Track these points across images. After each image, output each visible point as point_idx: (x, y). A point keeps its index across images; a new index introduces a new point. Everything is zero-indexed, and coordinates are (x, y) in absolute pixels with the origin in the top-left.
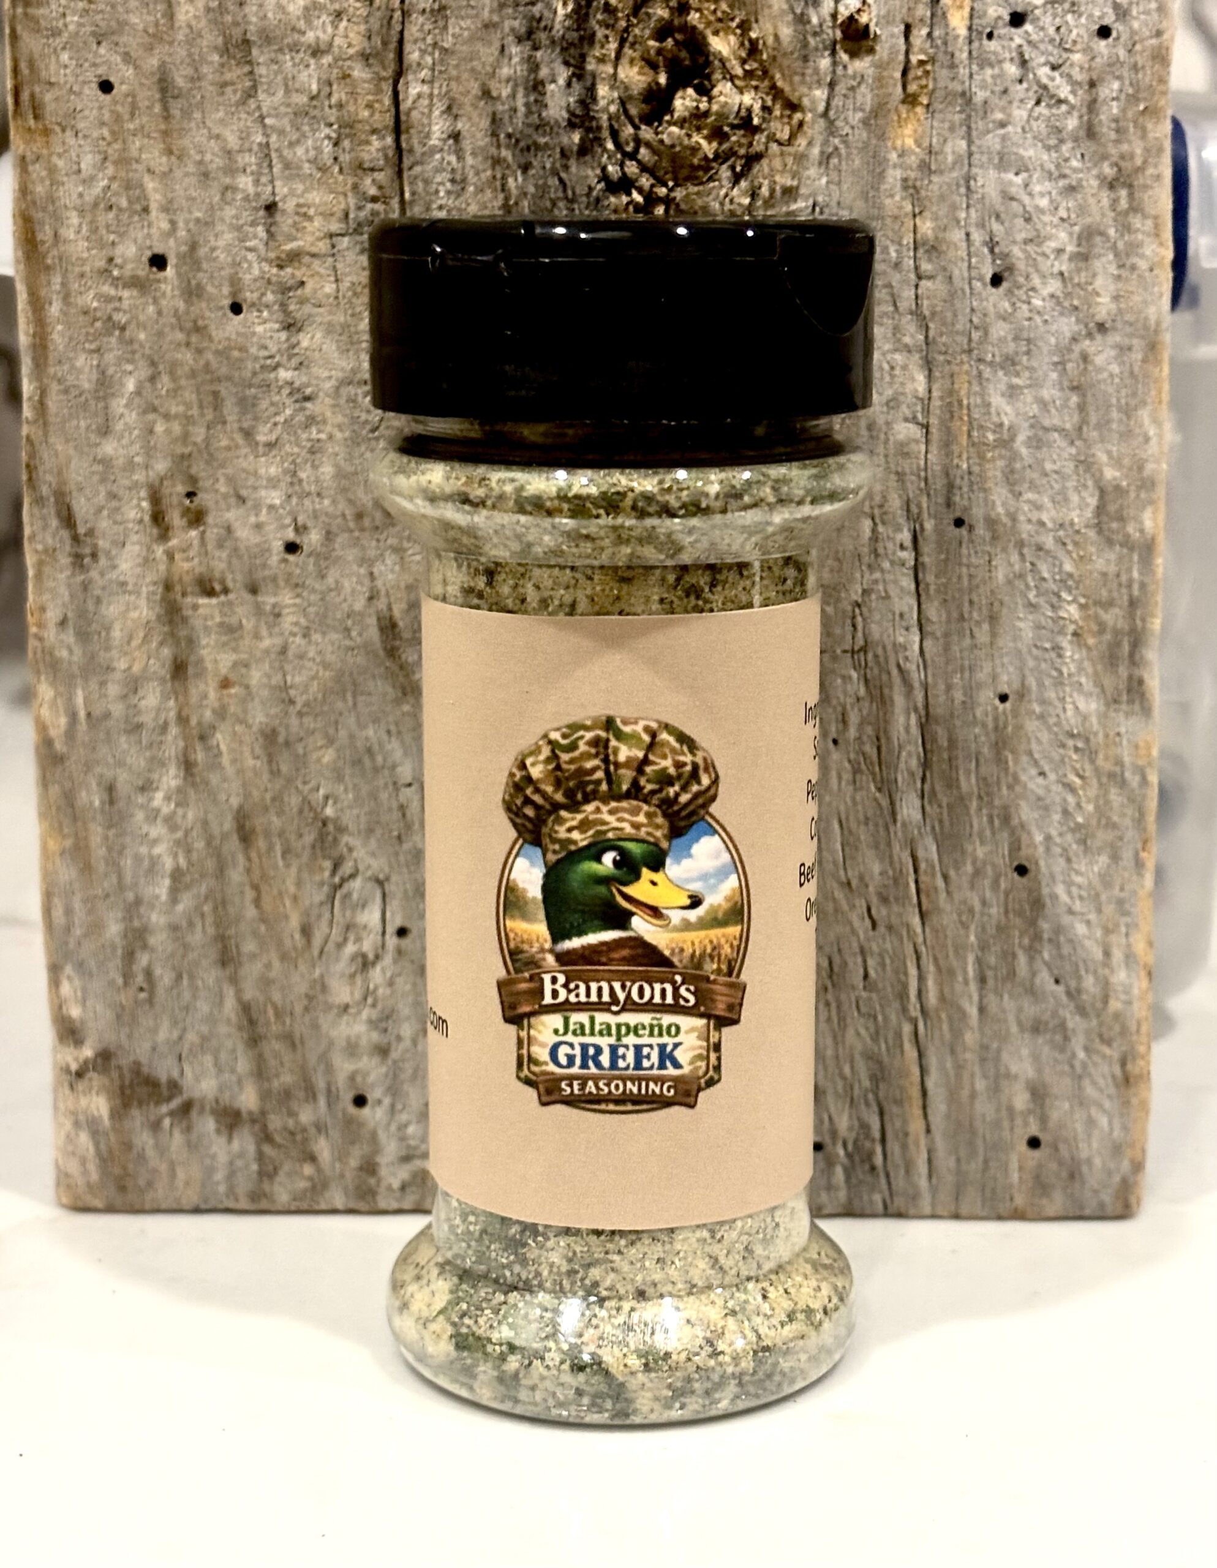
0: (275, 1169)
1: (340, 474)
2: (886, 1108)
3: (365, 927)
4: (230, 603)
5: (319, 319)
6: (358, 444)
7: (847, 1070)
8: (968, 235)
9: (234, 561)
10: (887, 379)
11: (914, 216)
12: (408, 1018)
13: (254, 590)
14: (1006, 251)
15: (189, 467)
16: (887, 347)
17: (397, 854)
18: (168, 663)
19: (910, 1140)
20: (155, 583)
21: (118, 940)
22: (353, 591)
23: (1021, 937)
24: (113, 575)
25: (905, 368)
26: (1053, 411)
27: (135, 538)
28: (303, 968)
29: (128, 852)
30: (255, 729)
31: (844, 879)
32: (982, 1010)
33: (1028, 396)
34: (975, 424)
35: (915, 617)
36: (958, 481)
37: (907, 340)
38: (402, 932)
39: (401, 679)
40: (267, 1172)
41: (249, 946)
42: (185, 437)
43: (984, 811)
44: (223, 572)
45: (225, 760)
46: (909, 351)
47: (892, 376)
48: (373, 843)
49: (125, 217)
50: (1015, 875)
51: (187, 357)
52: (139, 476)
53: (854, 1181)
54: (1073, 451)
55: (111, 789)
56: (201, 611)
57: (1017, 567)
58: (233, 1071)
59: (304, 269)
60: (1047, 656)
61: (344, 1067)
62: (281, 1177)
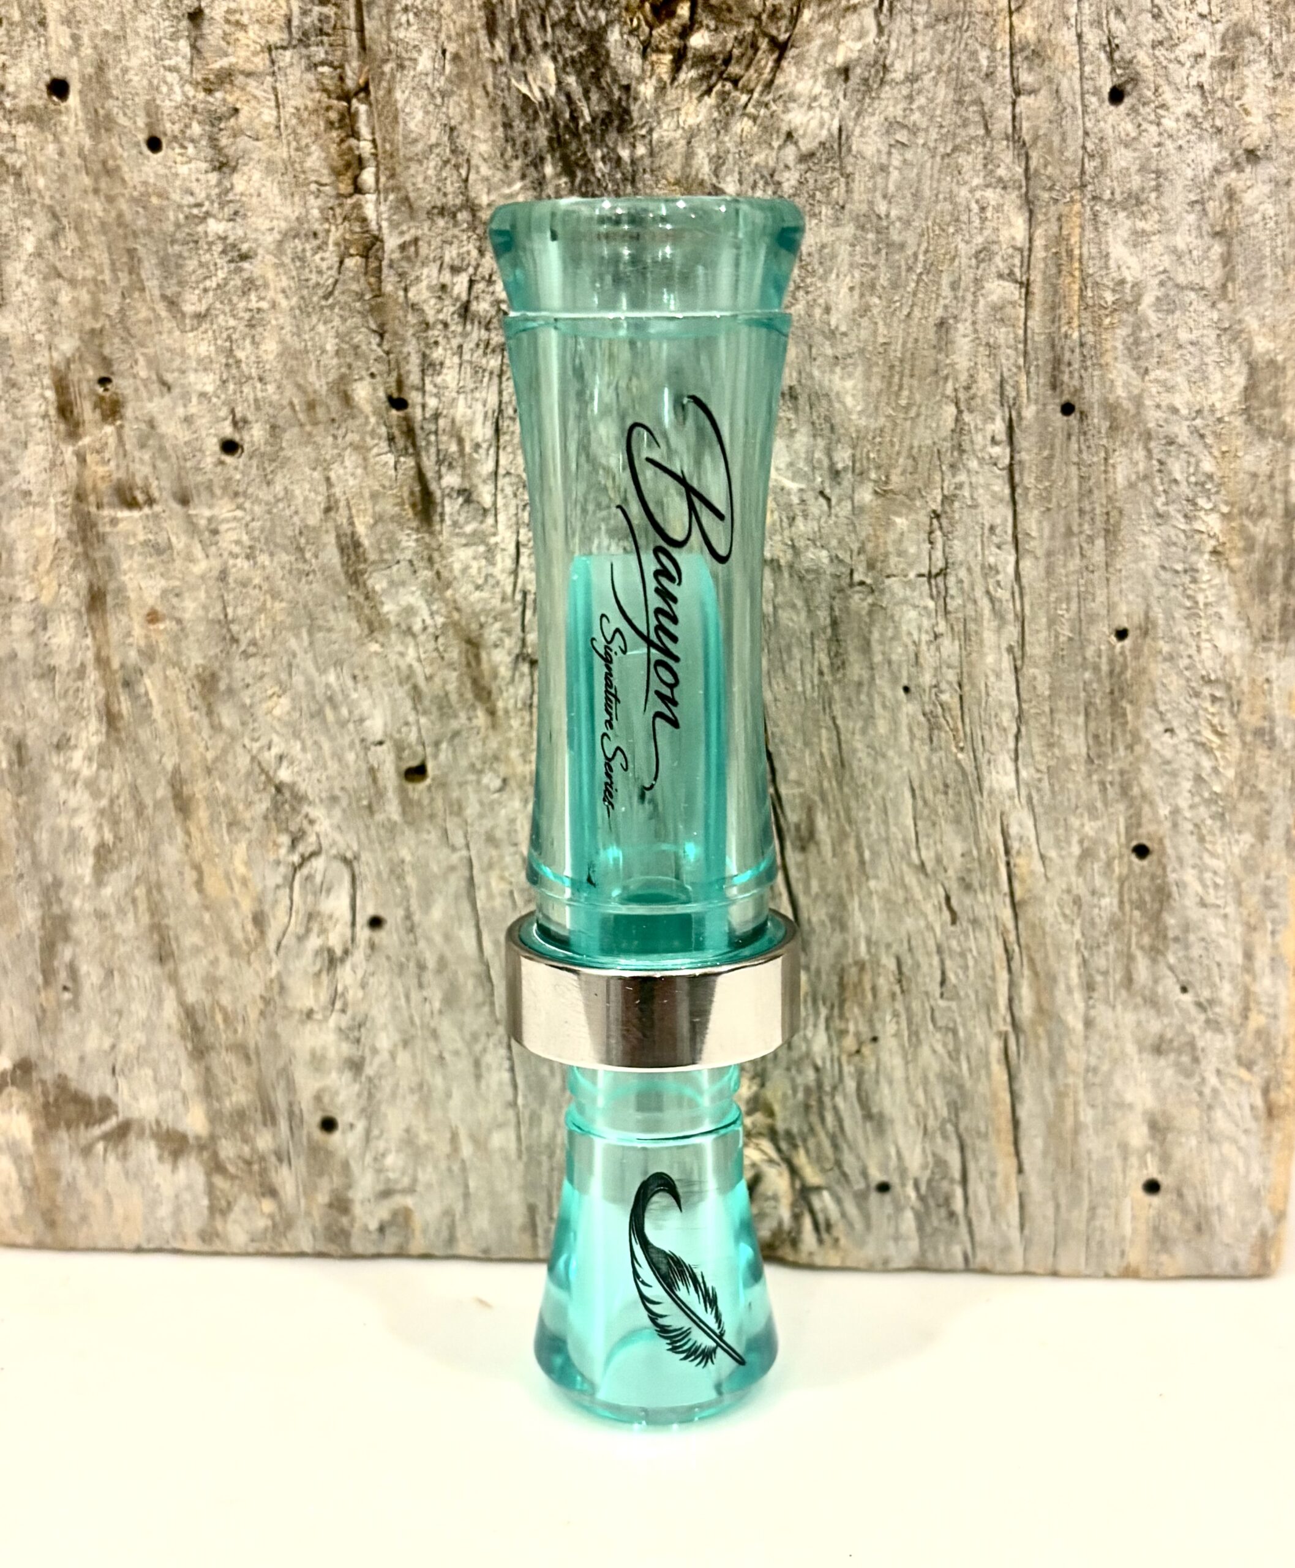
0: (229, 1203)
1: (286, 352)
2: (968, 1141)
3: (331, 917)
4: (156, 516)
5: (255, 156)
6: (309, 315)
7: (920, 1096)
8: (1079, 36)
9: (161, 464)
10: (977, 223)
11: (1011, 13)
12: (385, 1027)
13: (184, 500)
14: (1128, 56)
15: (101, 346)
16: (976, 181)
17: (367, 827)
18: (84, 592)
19: (999, 1182)
20: (64, 493)
21: (35, 929)
22: (306, 499)
23: (1139, 934)
24: (15, 482)
25: (999, 208)
26: (1189, 263)
27: (39, 436)
28: (257, 965)
29: (45, 823)
30: (191, 672)
31: (917, 861)
32: (1088, 1023)
33: (1158, 244)
34: (1089, 281)
35: (1010, 531)
36: (1067, 356)
37: (1001, 172)
38: (376, 922)
39: (367, 611)
40: (219, 1208)
41: (191, 938)
42: (95, 310)
43: (1095, 777)
44: (146, 478)
45: (157, 711)
46: (1005, 188)
47: (983, 220)
48: (337, 813)
49: (17, 33)
50: (1134, 859)
51: (97, 206)
52: (42, 358)
53: (928, 1230)
54: (1215, 316)
55: (19, 747)
56: (121, 526)
57: (1141, 467)
58: (176, 1087)
59: (237, 93)
60: (1178, 581)
61: (307, 1085)
62: (236, 1213)
